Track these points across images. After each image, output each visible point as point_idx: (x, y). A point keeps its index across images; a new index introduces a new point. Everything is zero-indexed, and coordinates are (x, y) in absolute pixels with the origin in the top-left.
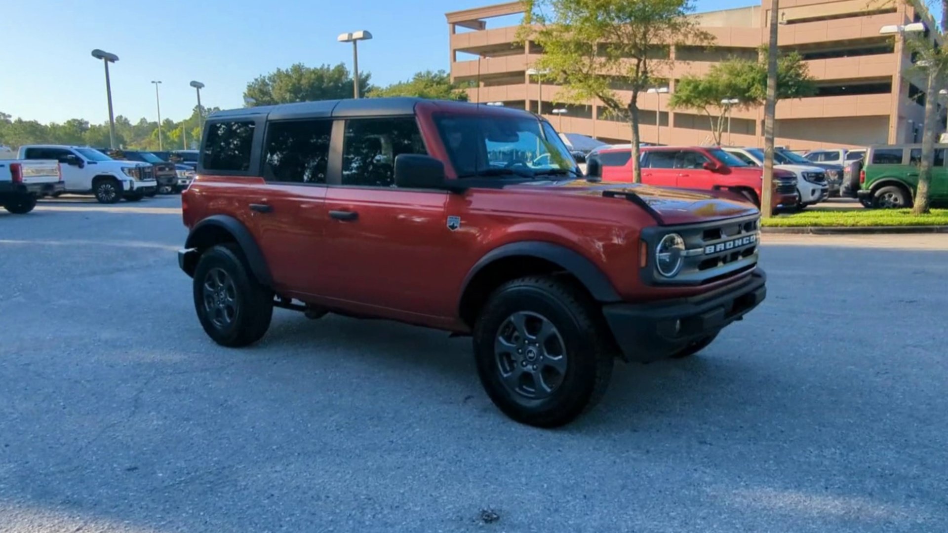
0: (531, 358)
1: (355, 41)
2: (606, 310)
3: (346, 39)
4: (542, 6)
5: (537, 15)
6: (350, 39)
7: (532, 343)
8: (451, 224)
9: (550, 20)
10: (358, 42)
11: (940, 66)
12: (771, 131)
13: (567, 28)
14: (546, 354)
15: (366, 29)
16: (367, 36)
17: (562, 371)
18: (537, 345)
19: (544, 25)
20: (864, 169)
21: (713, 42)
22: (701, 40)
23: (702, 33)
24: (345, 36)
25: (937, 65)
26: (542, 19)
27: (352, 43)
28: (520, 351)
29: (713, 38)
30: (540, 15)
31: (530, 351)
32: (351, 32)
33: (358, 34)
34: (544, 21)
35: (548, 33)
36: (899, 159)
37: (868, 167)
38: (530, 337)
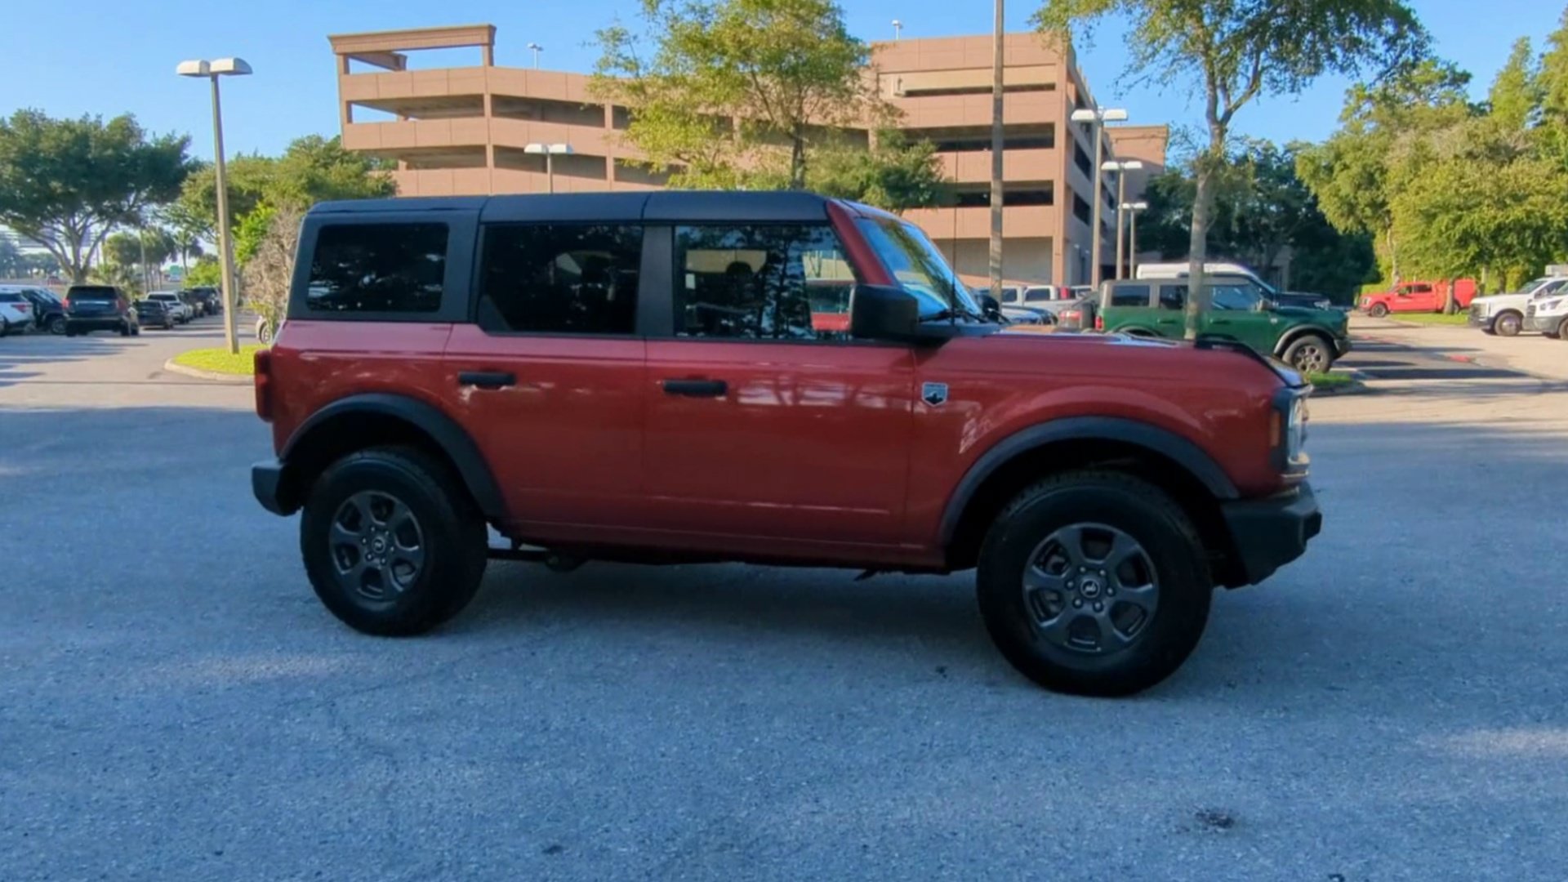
0: (1090, 593)
1: (214, 76)
2: (1229, 512)
3: (196, 70)
4: (634, 44)
5: (626, 58)
6: (204, 71)
7: (1092, 569)
8: (931, 395)
9: (646, 68)
10: (221, 78)
11: (1210, 172)
12: (999, 258)
13: (673, 82)
14: (1119, 585)
15: (239, 56)
16: (241, 68)
17: (1152, 608)
18: (1102, 572)
19: (637, 75)
20: (1100, 313)
21: (903, 120)
22: (883, 116)
23: (887, 105)
24: (194, 66)
25: (1206, 171)
26: (632, 65)
27: (209, 79)
28: (1070, 584)
29: (902, 115)
30: (631, 58)
31: (1089, 583)
32: (206, 59)
33: (224, 64)
34: (637, 67)
35: (639, 89)
36: (1146, 301)
37: (1106, 311)
38: (1090, 561)
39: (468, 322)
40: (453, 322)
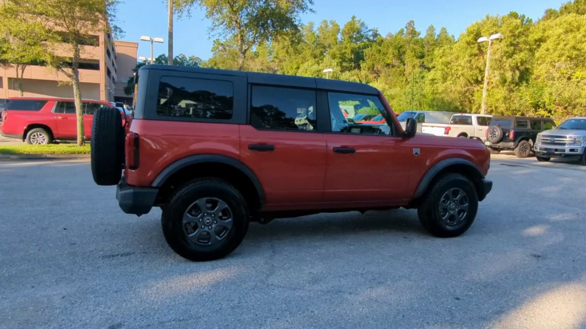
0: (453, 208)
8: (416, 152)
14: (460, 205)
18: (456, 202)
28: (449, 206)
31: (453, 205)
38: (454, 199)
39: (246, 124)
40: (239, 124)
